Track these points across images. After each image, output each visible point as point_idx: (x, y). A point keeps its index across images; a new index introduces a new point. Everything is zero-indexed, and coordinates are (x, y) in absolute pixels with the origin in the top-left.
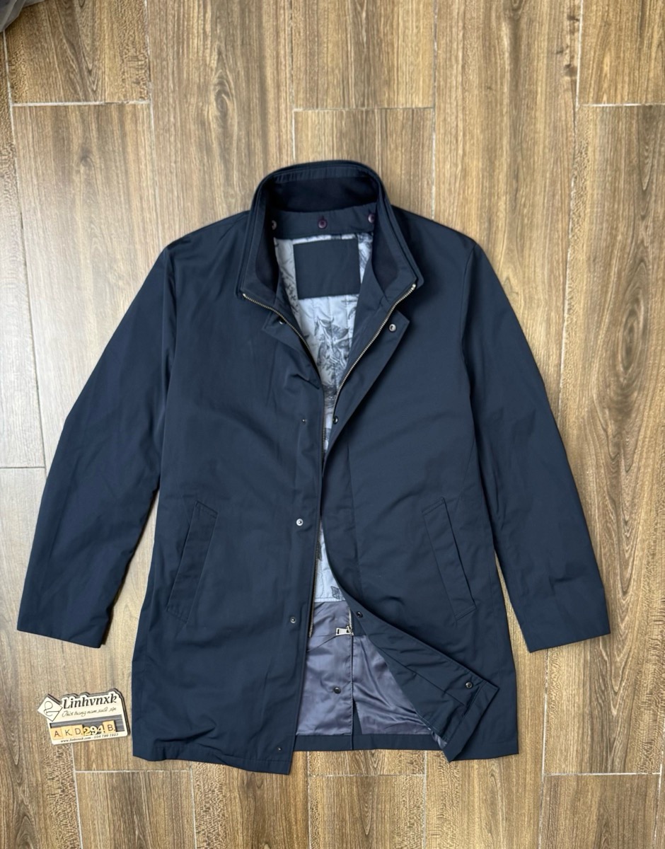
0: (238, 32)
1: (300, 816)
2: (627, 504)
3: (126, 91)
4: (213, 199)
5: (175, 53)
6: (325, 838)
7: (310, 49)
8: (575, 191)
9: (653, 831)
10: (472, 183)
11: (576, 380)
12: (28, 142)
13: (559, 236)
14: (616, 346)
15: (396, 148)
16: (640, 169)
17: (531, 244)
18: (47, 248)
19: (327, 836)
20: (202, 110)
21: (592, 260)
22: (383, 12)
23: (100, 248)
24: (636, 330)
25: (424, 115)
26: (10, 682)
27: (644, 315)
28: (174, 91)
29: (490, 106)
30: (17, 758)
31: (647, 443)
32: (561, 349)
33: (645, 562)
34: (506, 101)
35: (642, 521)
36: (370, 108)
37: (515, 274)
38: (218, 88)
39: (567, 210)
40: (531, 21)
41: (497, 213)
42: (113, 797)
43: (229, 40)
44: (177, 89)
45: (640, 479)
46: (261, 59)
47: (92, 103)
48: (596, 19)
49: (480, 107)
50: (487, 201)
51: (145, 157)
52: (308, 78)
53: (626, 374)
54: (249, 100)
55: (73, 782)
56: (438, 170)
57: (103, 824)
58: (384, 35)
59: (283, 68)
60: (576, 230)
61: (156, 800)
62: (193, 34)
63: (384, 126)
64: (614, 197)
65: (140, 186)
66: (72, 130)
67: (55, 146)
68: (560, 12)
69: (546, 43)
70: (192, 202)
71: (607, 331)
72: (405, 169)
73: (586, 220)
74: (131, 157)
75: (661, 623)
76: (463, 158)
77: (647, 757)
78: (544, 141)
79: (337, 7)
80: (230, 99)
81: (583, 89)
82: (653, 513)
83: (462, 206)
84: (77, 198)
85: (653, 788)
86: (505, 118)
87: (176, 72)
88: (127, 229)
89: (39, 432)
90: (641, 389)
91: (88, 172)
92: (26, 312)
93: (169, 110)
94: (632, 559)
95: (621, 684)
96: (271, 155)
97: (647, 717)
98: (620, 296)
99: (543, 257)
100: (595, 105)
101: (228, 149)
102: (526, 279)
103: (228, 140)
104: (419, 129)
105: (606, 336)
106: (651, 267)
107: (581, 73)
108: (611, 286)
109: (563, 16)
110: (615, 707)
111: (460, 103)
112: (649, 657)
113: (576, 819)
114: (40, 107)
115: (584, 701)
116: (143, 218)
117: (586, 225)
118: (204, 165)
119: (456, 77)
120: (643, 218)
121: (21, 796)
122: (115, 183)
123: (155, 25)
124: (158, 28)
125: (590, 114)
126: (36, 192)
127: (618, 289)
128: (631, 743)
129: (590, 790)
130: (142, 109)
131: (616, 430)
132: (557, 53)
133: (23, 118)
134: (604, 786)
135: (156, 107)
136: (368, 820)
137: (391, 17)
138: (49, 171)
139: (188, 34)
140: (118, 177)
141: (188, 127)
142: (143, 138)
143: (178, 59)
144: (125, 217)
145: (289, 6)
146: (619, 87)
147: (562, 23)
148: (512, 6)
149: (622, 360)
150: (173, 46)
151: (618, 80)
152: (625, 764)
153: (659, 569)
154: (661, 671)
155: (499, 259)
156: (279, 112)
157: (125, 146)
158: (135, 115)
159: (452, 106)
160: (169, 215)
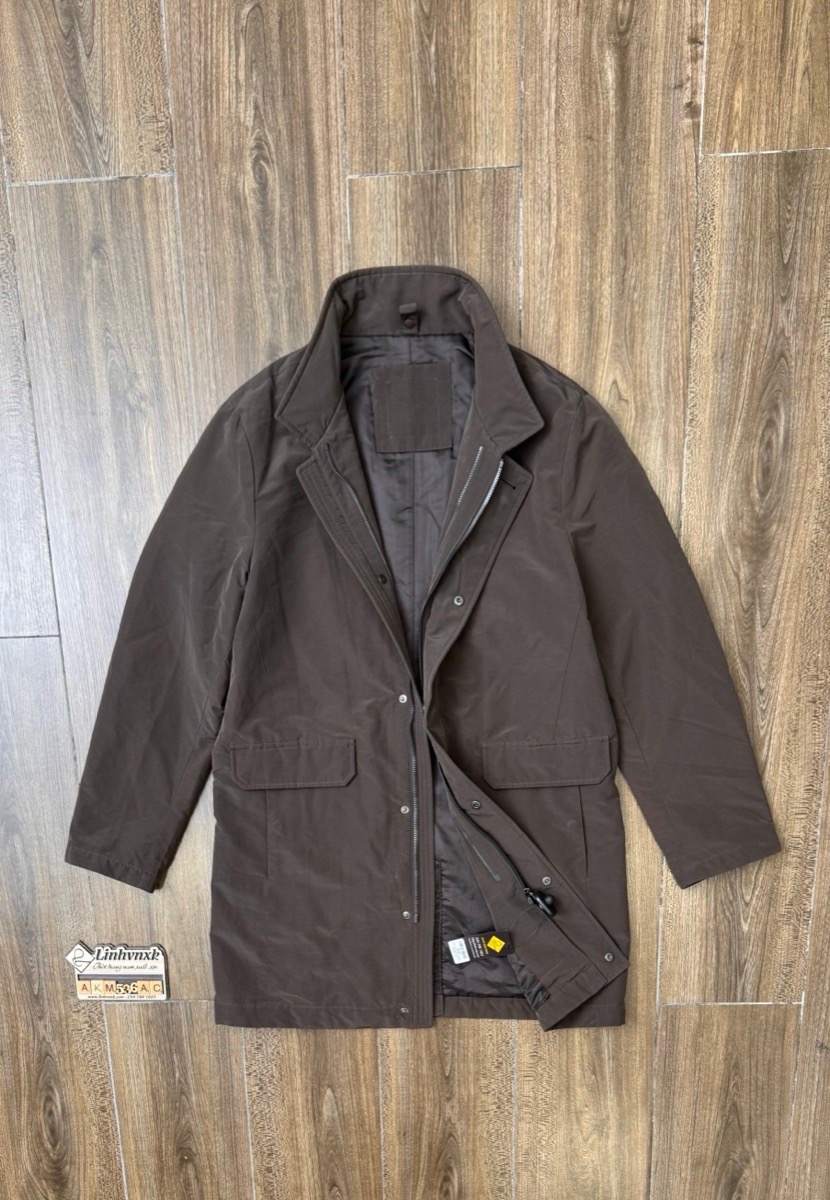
0: (279, 79)
1: (368, 1053)
2: (763, 668)
3: (144, 161)
4: (252, 295)
5: (202, 110)
6: (397, 1080)
7: (367, 98)
8: (697, 268)
9: (792, 1073)
10: (569, 262)
11: (700, 511)
12: (29, 231)
13: (678, 327)
14: (749, 467)
15: (475, 222)
16: (780, 235)
17: (643, 338)
18: (54, 364)
19: (400, 1077)
20: (236, 182)
21: (720, 356)
22: (456, 45)
23: (118, 362)
24: (775, 446)
25: (508, 176)
26: (26, 897)
27: (784, 426)
28: (202, 159)
29: (591, 160)
30: (36, 986)
32: (681, 471)
33: (784, 740)
34: (611, 154)
36: (441, 171)
37: (625, 376)
38: (255, 152)
39: (687, 293)
40: (642, 48)
41: (600, 299)
42: (148, 1033)
43: (267, 91)
44: (205, 156)
45: (779, 635)
46: (307, 112)
47: (104, 178)
48: (724, 40)
49: (578, 163)
50: (588, 284)
51: (169, 245)
52: (364, 135)
53: (762, 501)
54: (293, 165)
55: (102, 1014)
56: (526, 246)
57: (138, 1065)
58: (458, 74)
59: (334, 123)
60: (700, 318)
61: (199, 1036)
62: (223, 84)
63: (459, 193)
64: (747, 274)
65: (163, 281)
66: (80, 214)
67: (61, 235)
68: (678, 34)
69: (661, 76)
70: (227, 299)
71: (738, 448)
72: (485, 247)
73: (711, 304)
74: (152, 245)
75: (803, 816)
76: (557, 230)
77: (786, 983)
78: (659, 204)
79: (399, 41)
80: (269, 167)
81: (708, 134)
82: (796, 679)
83: (557, 291)
84: (89, 299)
85: (793, 1022)
86: (610, 177)
87: (203, 134)
88: (149, 337)
89: (51, 593)
90: (781, 520)
91: (100, 266)
92: (32, 445)
93: (196, 183)
94: (768, 737)
95: (753, 893)
96: (321, 237)
97: (786, 933)
98: (755, 402)
99: (659, 355)
100: (723, 155)
101: (269, 230)
102: (638, 382)
103: (268, 218)
104: (502, 194)
105: (737, 454)
106: (793, 363)
107: (706, 113)
108: (743, 390)
109: (683, 39)
110: (746, 921)
111: (553, 159)
112: (788, 858)
113: (698, 1059)
114: (41, 186)
115: (707, 914)
116: (168, 324)
117: (712, 313)
118: (240, 252)
119: (548, 125)
120: (784, 300)
121: (42, 1031)
122: (134, 278)
123: (176, 74)
124: (181, 79)
125: (717, 167)
126: (40, 294)
127: (752, 393)
128: (766, 965)
129: (715, 1024)
130: (164, 183)
131: (750, 574)
132: (675, 88)
133: (22, 202)
134: (732, 1019)
135: (180, 180)
136: (448, 1059)
137: (466, 51)
138: (55, 267)
139: (218, 85)
140: (137, 271)
141: (220, 204)
142: (165, 221)
143: (207, 117)
144: (146, 322)
145: (340, 42)
146: (754, 129)
147: (682, 47)
148: (618, 28)
149: (758, 483)
150: (199, 100)
151: (752, 120)
152: (758, 992)
153: (802, 749)
154: (804, 876)
155: (603, 357)
156: (330, 180)
157: (144, 232)
158: (156, 191)
159: (544, 163)
160: (199, 317)
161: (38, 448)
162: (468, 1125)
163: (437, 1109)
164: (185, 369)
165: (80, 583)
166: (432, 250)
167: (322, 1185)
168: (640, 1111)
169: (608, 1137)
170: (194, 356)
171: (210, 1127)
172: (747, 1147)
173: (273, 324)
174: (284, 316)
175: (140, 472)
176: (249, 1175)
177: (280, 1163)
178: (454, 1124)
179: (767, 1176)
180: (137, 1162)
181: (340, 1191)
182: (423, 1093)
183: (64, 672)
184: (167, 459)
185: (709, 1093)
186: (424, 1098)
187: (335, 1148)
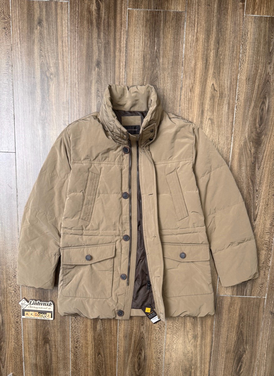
2: (258, 183)
4: (92, 44)
8: (242, 50)
9: (262, 322)
10: (200, 44)
11: (239, 129)
12: (16, 15)
13: (235, 69)
14: (256, 116)
15: (170, 28)
16: (269, 43)
17: (223, 71)
18: (22, 60)
20: (90, 6)
21: (248, 79)
23: (44, 61)
24: (264, 110)
25: (181, 14)
27: (268, 104)
29: (209, 13)
31: (267, 157)
32: (234, 115)
33: (264, 207)
34: (215, 11)
35: (263, 190)
36: (159, 10)
37: (216, 83)
39: (238, 58)
41: (209, 57)
45: (263, 172)
49: (204, 13)
50: (206, 52)
51: (65, 24)
53: (260, 128)
54: (110, 3)
55: (20, 288)
56: (186, 37)
60: (242, 67)
61: (54, 298)
63: (165, 18)
64: (258, 54)
65: (62, 36)
66: (35, 11)
67: (27, 17)
70: (83, 44)
71: (253, 110)
72: (173, 36)
73: (246, 62)
74: (59, 24)
75: (269, 234)
76: (197, 33)
77: (261, 290)
78: (231, 29)
80: (101, 3)
81: (247, 8)
82: (268, 187)
83: (196, 53)
84: (36, 39)
85: (262, 304)
86: (215, 18)
88: (55, 54)
89: (14, 138)
90: (266, 134)
91: (41, 29)
92: (11, 86)
93: (76, 5)
94: (258, 206)
96: (117, 27)
97: (261, 273)
98: (259, 95)
99: (228, 77)
100: (252, 15)
101: (100, 23)
102: (221, 85)
103: (100, 19)
104: (179, 20)
105: (252, 112)
106: (271, 84)
107: (247, 1)
108: (255, 91)
111: (197, 10)
112: (263, 248)
113: (230, 315)
116: (63, 50)
117: (246, 65)
118: (89, 29)
120: (269, 63)
122: (52, 34)
125: (250, 19)
126: (18, 36)
127: (258, 92)
128: (254, 283)
129: (236, 303)
130: (65, 4)
131: (255, 151)
133: (15, 4)
134: (242, 302)
135: (71, 3)
138: (25, 28)
140: (53, 32)
141: (84, 13)
142: (64, 16)
144: (55, 48)
146: (262, 8)
149: (259, 122)
151: (262, 5)
152: (251, 293)
153: (269, 211)
154: (268, 254)
155: (209, 76)
156: (121, 9)
157: (57, 19)
158: (62, 6)
159: (193, 12)
160: (74, 49)
161: (13, 88)
162: (149, 334)
163: (138, 328)
164: (67, 66)
165: (24, 135)
166: (155, 35)
167: (95, 353)
168: (209, 332)
169: (197, 341)
170: (71, 62)
171: (56, 331)
172: (245, 347)
173: (99, 54)
174: (103, 52)
175: (49, 99)
176: (69, 349)
177: (81, 345)
178: (144, 334)
179: (251, 357)
180: (28, 342)
181: (101, 356)
182: (133, 322)
183: (16, 165)
184: (58, 95)
185: (233, 327)
186: (134, 324)
187: (101, 341)
